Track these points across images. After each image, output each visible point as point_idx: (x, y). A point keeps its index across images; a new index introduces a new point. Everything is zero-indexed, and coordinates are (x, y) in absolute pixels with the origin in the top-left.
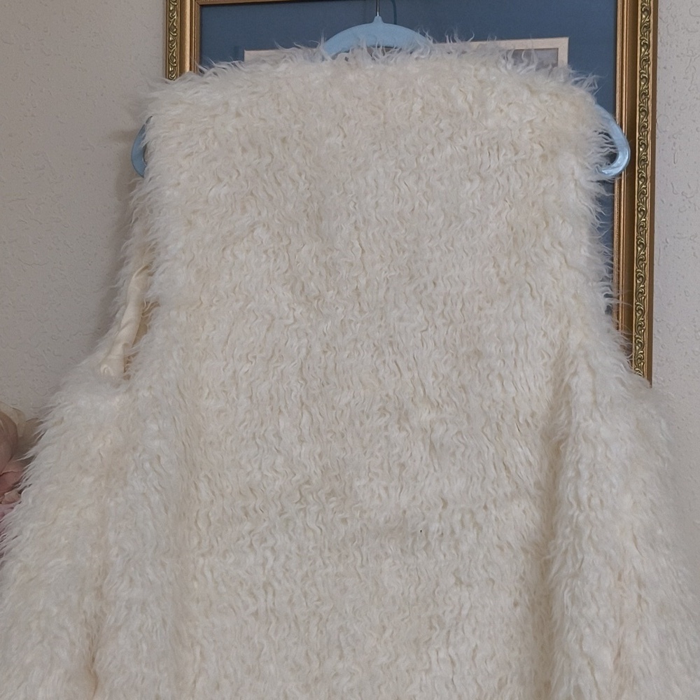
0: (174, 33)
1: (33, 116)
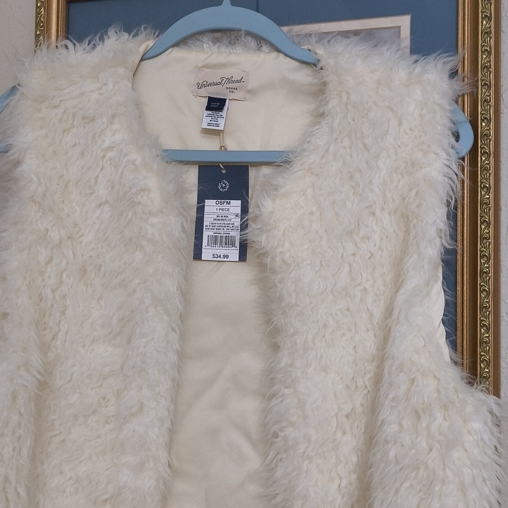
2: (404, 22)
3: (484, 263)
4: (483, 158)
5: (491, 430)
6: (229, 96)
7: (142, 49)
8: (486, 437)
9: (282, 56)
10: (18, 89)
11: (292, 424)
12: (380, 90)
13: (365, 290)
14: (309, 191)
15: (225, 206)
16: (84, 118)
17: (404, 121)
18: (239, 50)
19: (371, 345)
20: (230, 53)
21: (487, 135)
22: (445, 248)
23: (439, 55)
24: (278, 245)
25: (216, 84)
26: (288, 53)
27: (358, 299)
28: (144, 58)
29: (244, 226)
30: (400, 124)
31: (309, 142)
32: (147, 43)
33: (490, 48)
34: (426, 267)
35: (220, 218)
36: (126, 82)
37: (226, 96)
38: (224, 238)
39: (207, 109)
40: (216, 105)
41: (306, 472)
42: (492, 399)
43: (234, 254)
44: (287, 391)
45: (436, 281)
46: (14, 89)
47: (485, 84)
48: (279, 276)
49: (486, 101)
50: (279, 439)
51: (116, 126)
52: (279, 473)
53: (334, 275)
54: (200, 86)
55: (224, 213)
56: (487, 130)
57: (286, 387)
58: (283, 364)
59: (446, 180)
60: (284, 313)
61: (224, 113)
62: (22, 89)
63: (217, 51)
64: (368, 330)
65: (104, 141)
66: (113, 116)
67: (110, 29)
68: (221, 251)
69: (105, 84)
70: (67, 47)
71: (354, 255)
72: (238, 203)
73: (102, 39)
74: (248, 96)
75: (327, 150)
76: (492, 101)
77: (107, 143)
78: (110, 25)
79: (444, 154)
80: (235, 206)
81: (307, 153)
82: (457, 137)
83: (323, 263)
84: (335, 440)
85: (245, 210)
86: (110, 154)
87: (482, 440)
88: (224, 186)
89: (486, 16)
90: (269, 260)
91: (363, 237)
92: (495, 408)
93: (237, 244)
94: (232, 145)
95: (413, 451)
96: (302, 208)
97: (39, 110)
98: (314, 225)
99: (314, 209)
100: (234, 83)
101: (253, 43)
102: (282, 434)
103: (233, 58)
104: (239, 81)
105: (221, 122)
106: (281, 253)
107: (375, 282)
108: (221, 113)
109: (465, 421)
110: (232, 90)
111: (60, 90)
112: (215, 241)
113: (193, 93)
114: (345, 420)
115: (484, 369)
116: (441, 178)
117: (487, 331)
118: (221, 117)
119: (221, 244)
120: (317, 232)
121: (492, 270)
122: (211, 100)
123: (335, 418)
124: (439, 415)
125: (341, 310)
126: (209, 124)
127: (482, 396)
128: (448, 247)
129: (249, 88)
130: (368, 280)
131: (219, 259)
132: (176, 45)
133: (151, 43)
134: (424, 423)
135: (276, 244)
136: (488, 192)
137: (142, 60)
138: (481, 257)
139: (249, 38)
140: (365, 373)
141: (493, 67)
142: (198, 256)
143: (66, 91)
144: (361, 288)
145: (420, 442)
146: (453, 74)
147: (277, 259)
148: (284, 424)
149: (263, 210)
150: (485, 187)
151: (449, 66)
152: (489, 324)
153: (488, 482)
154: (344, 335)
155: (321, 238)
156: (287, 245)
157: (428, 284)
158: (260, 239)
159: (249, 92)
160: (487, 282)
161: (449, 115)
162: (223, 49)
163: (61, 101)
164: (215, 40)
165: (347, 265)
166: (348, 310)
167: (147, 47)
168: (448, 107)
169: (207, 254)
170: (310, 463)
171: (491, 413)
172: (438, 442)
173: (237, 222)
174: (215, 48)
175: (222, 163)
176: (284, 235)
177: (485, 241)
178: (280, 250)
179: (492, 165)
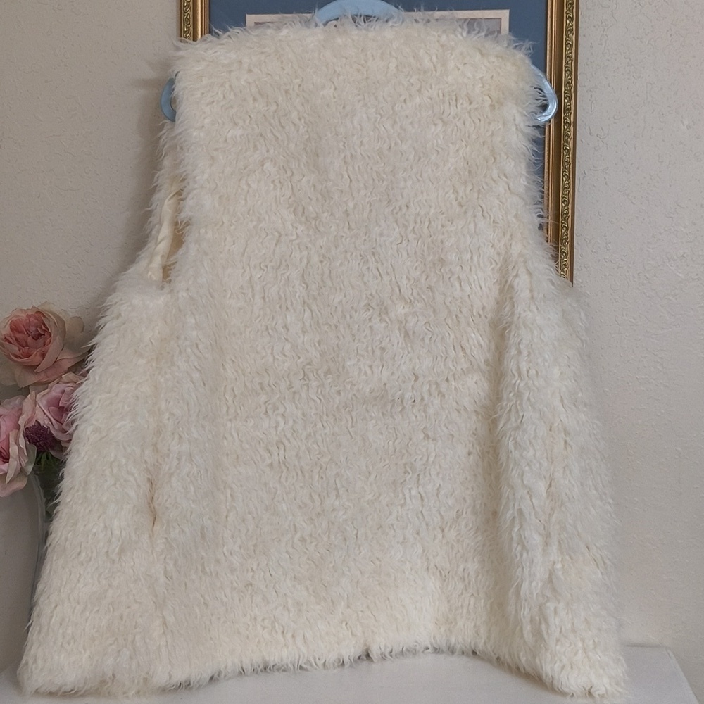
2: (504, 15)
3: (565, 207)
4: (566, 127)
21: (569, 110)
33: (572, 43)
47: (568, 70)
49: (568, 83)
56: (569, 105)
76: (573, 83)
89: (569, 17)
117: (566, 257)
121: (570, 211)
136: (568, 153)
138: (563, 202)
141: (573, 57)
150: (566, 149)
152: (567, 252)
160: (567, 221)
179: (572, 132)
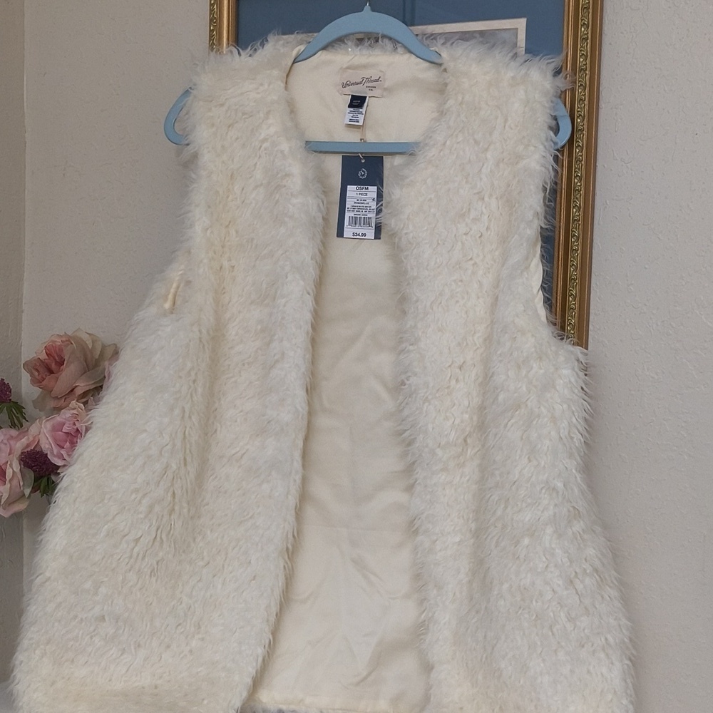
0: (214, 23)
1: (118, 94)
2: (521, 24)
3: (574, 242)
4: (578, 151)
5: (577, 374)
6: (368, 94)
7: (294, 53)
8: (573, 380)
9: (414, 56)
10: (191, 93)
11: (416, 375)
12: (491, 90)
13: (475, 263)
14: (429, 181)
15: (364, 191)
16: (244, 114)
17: (509, 119)
18: (377, 52)
19: (480, 310)
20: (370, 55)
21: (582, 130)
22: (541, 227)
23: (543, 57)
24: (403, 227)
25: (358, 84)
26: (418, 54)
27: (470, 272)
28: (297, 60)
29: (379, 211)
30: (506, 121)
31: (431, 137)
32: (299, 47)
34: (525, 245)
35: (359, 202)
36: (279, 83)
37: (366, 93)
38: (363, 219)
39: (350, 106)
40: (357, 102)
41: (426, 412)
42: (578, 350)
43: (371, 233)
44: (411, 348)
45: (534, 256)
46: (187, 93)
47: (581, 85)
48: (405, 253)
49: (581, 100)
50: (406, 386)
51: (270, 121)
52: (406, 412)
53: (449, 252)
54: (345, 85)
55: (363, 197)
56: (582, 126)
57: (412, 345)
58: (408, 326)
59: (543, 169)
60: (408, 284)
61: (363, 110)
62: (194, 92)
63: (359, 53)
64: (478, 298)
65: (261, 134)
66: (268, 113)
67: (269, 36)
68: (360, 230)
69: (262, 85)
70: (231, 52)
71: (466, 234)
72: (375, 189)
73: (262, 45)
74: (385, 94)
75: (444, 144)
77: (262, 136)
78: (269, 32)
79: (541, 147)
80: (372, 191)
81: (428, 148)
82: (556, 130)
83: (439, 242)
84: (448, 387)
85: (380, 196)
86: (265, 145)
87: (570, 381)
88: (363, 174)
90: (397, 240)
91: (473, 219)
92: (580, 356)
93: (374, 225)
94: (371, 137)
95: (516, 395)
96: (423, 195)
97: (210, 110)
98: (432, 210)
99: (433, 196)
100: (373, 82)
101: (389, 45)
102: (407, 382)
103: (372, 60)
104: (377, 81)
105: (361, 118)
106: (406, 234)
107: (485, 257)
108: (361, 110)
109: (557, 369)
110: (371, 88)
111: (226, 90)
112: (355, 221)
113: (338, 91)
114: (458, 370)
115: (570, 331)
116: (538, 168)
118: (361, 113)
119: (360, 224)
120: (435, 215)
121: (580, 247)
122: (354, 98)
123: (449, 369)
124: (534, 365)
125: (455, 281)
126: (351, 120)
127: (571, 348)
128: (544, 226)
129: (386, 86)
130: (478, 256)
131: (358, 237)
132: (324, 48)
133: (302, 48)
134: (524, 372)
135: (402, 226)
137: (294, 63)
138: (572, 237)
139: (386, 41)
140: (475, 333)
141: (588, 69)
142: (340, 234)
143: (230, 91)
144: (472, 262)
145: (520, 387)
146: (557, 72)
147: (403, 239)
148: (409, 374)
149: (393, 197)
151: (552, 66)
152: (576, 294)
153: (576, 414)
154: (457, 302)
155: (438, 221)
156: (411, 227)
157: (527, 258)
158: (390, 222)
159: (385, 89)
161: (548, 111)
162: (365, 52)
163: (226, 99)
164: (358, 43)
165: (460, 243)
166: (461, 281)
167: (300, 50)
168: (547, 105)
169: (348, 232)
170: (429, 405)
171: (578, 360)
172: (535, 387)
173: (374, 205)
174: (357, 51)
175: (362, 153)
176: (408, 218)
177: (576, 222)
178: (405, 231)
179: (584, 156)
